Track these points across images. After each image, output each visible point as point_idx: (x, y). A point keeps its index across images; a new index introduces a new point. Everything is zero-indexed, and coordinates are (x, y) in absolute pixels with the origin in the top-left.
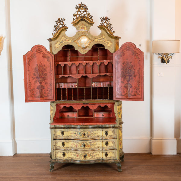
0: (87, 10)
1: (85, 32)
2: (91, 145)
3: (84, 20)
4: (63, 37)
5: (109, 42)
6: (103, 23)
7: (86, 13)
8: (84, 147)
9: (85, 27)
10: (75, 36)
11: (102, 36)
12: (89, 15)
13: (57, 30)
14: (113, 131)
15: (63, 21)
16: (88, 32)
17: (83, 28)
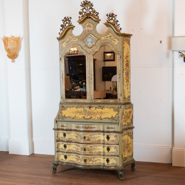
0: (92, 7)
1: (91, 30)
2: (91, 149)
3: (90, 17)
4: (69, 36)
5: (116, 40)
6: (109, 20)
7: (92, 10)
8: (85, 151)
9: (92, 25)
10: (81, 35)
11: (108, 34)
12: (94, 12)
13: (64, 29)
15: (69, 19)
16: (95, 30)
17: (89, 26)
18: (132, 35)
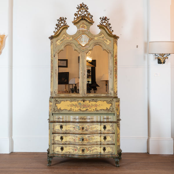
0: (88, 10)
1: (85, 31)
2: (89, 139)
3: (85, 19)
4: (64, 35)
5: (108, 40)
6: (102, 23)
7: (87, 13)
8: (83, 141)
9: (86, 26)
10: (75, 35)
11: (101, 35)
12: (89, 14)
13: (59, 28)
14: (111, 126)
15: (65, 20)
16: (88, 31)
17: (83, 27)
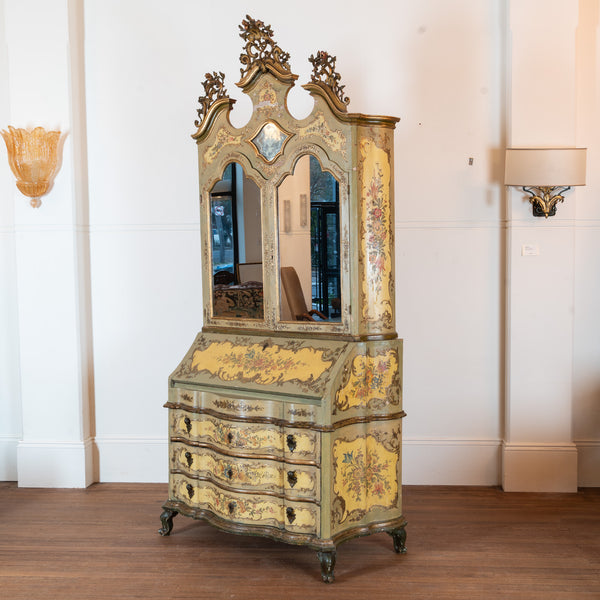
0: (272, 38)
1: (273, 109)
2: (247, 474)
3: (268, 70)
4: (221, 131)
5: (335, 135)
6: (317, 75)
7: (272, 47)
8: (230, 477)
9: (274, 93)
10: (249, 126)
11: (317, 118)
12: (276, 50)
14: (314, 440)
15: (221, 80)
16: (282, 108)
17: (268, 97)
18: (398, 120)
